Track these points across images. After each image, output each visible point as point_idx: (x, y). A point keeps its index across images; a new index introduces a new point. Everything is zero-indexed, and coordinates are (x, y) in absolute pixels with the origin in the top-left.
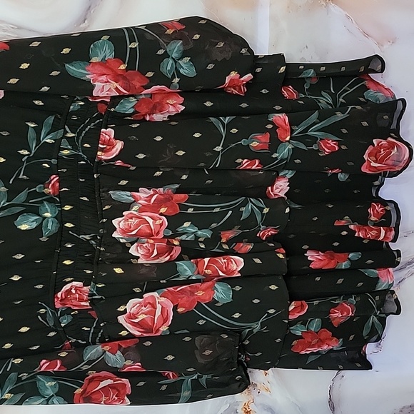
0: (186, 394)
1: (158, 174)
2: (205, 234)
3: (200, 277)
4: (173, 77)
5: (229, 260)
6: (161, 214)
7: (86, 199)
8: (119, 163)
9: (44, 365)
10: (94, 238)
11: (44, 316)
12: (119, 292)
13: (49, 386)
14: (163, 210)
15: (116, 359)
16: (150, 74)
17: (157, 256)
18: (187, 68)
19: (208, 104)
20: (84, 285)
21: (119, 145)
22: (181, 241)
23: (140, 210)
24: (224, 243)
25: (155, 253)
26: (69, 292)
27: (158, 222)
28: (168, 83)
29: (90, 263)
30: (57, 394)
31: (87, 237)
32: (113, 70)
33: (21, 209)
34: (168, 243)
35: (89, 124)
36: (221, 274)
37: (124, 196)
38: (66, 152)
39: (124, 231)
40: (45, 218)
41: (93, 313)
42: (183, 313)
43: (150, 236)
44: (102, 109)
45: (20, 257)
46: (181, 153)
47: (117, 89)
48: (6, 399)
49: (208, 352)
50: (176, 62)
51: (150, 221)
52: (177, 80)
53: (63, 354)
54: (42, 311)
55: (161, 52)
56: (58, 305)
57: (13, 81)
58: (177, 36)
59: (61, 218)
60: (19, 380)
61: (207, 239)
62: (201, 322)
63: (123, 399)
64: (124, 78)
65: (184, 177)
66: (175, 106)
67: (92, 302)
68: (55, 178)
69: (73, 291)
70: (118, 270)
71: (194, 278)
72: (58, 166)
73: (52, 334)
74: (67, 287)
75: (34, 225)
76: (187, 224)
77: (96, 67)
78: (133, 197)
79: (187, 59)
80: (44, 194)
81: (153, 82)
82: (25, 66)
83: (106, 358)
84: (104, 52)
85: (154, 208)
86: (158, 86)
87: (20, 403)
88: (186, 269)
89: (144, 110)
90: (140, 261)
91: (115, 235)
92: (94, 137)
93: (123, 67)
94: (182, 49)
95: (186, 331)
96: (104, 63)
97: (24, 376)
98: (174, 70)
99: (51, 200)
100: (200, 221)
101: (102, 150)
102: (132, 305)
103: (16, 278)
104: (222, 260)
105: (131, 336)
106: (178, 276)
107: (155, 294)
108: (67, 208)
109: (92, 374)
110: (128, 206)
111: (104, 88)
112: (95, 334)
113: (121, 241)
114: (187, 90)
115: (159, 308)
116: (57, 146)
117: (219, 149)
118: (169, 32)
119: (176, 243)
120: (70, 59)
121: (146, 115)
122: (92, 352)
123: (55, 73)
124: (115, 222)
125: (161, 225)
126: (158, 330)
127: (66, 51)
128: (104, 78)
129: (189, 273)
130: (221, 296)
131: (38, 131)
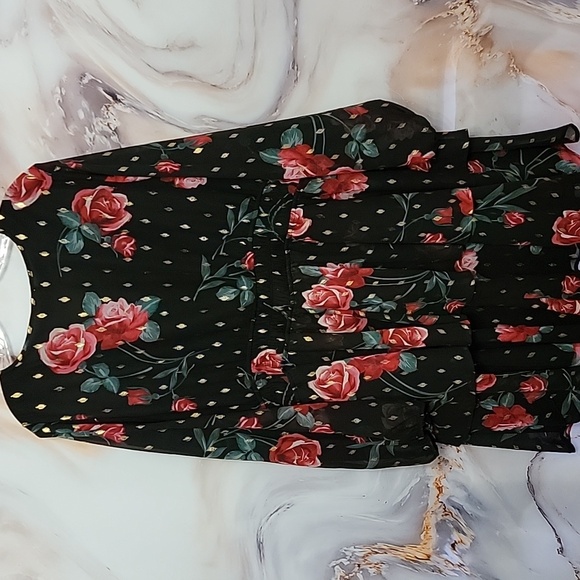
0: (374, 460)
1: (345, 249)
2: (390, 305)
3: (385, 347)
4: (357, 158)
5: (414, 331)
6: (348, 287)
7: (278, 273)
8: (308, 239)
9: (243, 421)
10: (285, 309)
11: (242, 379)
12: (309, 359)
13: (247, 442)
14: (349, 283)
15: (307, 420)
16: (335, 157)
17: (344, 328)
18: (370, 149)
19: (392, 182)
20: (278, 353)
21: (308, 223)
22: (366, 313)
23: (327, 284)
24: (410, 315)
25: (342, 324)
26: (263, 358)
27: (344, 294)
28: (352, 164)
29: (282, 332)
30: (255, 451)
31: (279, 308)
32: (301, 155)
33: (221, 282)
34: (354, 314)
35: (280, 204)
36: (406, 344)
37: (313, 270)
38: (260, 231)
39: (313, 303)
40: (242, 290)
41: (286, 378)
42: (369, 381)
43: (337, 307)
44: (292, 190)
45: (221, 324)
46: (365, 229)
47: (305, 172)
48: (210, 452)
49: (394, 418)
50: (359, 144)
51: (337, 293)
52: (360, 161)
53: (260, 413)
54: (240, 374)
55: (345, 136)
56: (254, 371)
57: (216, 169)
58: (361, 120)
59: (256, 290)
60: (221, 436)
61: (392, 310)
62: (387, 390)
63: (315, 460)
64: (312, 161)
65: (370, 252)
66: (359, 185)
67: (285, 369)
68: (250, 255)
69: (267, 358)
70: (308, 339)
71: (379, 347)
72: (253, 244)
73: (249, 395)
74: (262, 353)
75: (233, 297)
76: (371, 296)
77: (287, 153)
78: (321, 271)
79: (370, 141)
80: (241, 269)
81: (338, 163)
82: (225, 155)
83: (298, 419)
84: (294, 139)
85: (341, 281)
86: (343, 168)
87: (222, 457)
88: (371, 339)
89: (330, 189)
90: (328, 331)
91: (305, 306)
92: (285, 216)
93: (310, 152)
94: (365, 131)
95: (372, 398)
96: (293, 149)
97: (226, 432)
98: (357, 152)
99: (247, 274)
100: (385, 293)
101: (293, 228)
102: (321, 372)
103: (217, 345)
104: (407, 331)
105: (320, 400)
106: (363, 346)
107: (343, 362)
108: (262, 281)
109: (285, 435)
110: (317, 280)
111: (293, 172)
112: (288, 397)
113: (311, 312)
114: (371, 169)
115: (346, 375)
116: (252, 225)
117: (402, 224)
118: (352, 117)
119: (362, 314)
120: (263, 147)
121: (332, 194)
122: (286, 412)
123: (250, 160)
124: (304, 294)
125: (347, 296)
126: (345, 396)
127: (260, 140)
128: (293, 162)
129: (375, 342)
130: (406, 365)
131: (236, 212)
